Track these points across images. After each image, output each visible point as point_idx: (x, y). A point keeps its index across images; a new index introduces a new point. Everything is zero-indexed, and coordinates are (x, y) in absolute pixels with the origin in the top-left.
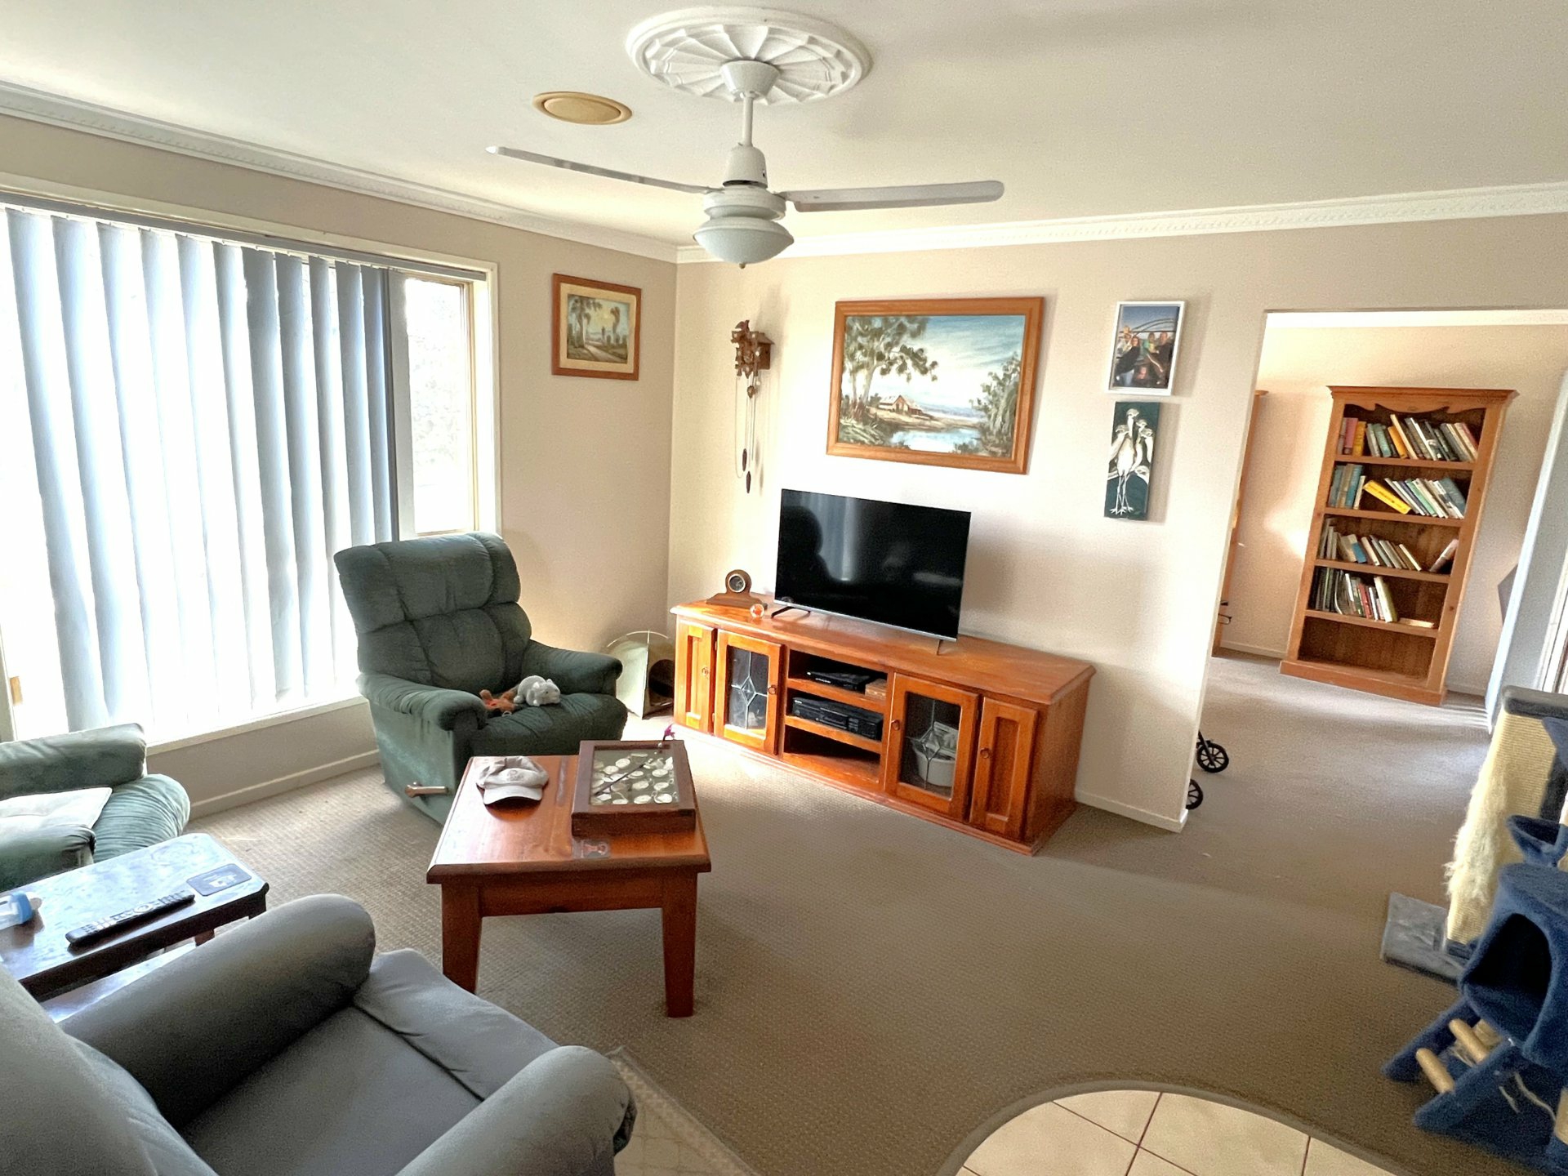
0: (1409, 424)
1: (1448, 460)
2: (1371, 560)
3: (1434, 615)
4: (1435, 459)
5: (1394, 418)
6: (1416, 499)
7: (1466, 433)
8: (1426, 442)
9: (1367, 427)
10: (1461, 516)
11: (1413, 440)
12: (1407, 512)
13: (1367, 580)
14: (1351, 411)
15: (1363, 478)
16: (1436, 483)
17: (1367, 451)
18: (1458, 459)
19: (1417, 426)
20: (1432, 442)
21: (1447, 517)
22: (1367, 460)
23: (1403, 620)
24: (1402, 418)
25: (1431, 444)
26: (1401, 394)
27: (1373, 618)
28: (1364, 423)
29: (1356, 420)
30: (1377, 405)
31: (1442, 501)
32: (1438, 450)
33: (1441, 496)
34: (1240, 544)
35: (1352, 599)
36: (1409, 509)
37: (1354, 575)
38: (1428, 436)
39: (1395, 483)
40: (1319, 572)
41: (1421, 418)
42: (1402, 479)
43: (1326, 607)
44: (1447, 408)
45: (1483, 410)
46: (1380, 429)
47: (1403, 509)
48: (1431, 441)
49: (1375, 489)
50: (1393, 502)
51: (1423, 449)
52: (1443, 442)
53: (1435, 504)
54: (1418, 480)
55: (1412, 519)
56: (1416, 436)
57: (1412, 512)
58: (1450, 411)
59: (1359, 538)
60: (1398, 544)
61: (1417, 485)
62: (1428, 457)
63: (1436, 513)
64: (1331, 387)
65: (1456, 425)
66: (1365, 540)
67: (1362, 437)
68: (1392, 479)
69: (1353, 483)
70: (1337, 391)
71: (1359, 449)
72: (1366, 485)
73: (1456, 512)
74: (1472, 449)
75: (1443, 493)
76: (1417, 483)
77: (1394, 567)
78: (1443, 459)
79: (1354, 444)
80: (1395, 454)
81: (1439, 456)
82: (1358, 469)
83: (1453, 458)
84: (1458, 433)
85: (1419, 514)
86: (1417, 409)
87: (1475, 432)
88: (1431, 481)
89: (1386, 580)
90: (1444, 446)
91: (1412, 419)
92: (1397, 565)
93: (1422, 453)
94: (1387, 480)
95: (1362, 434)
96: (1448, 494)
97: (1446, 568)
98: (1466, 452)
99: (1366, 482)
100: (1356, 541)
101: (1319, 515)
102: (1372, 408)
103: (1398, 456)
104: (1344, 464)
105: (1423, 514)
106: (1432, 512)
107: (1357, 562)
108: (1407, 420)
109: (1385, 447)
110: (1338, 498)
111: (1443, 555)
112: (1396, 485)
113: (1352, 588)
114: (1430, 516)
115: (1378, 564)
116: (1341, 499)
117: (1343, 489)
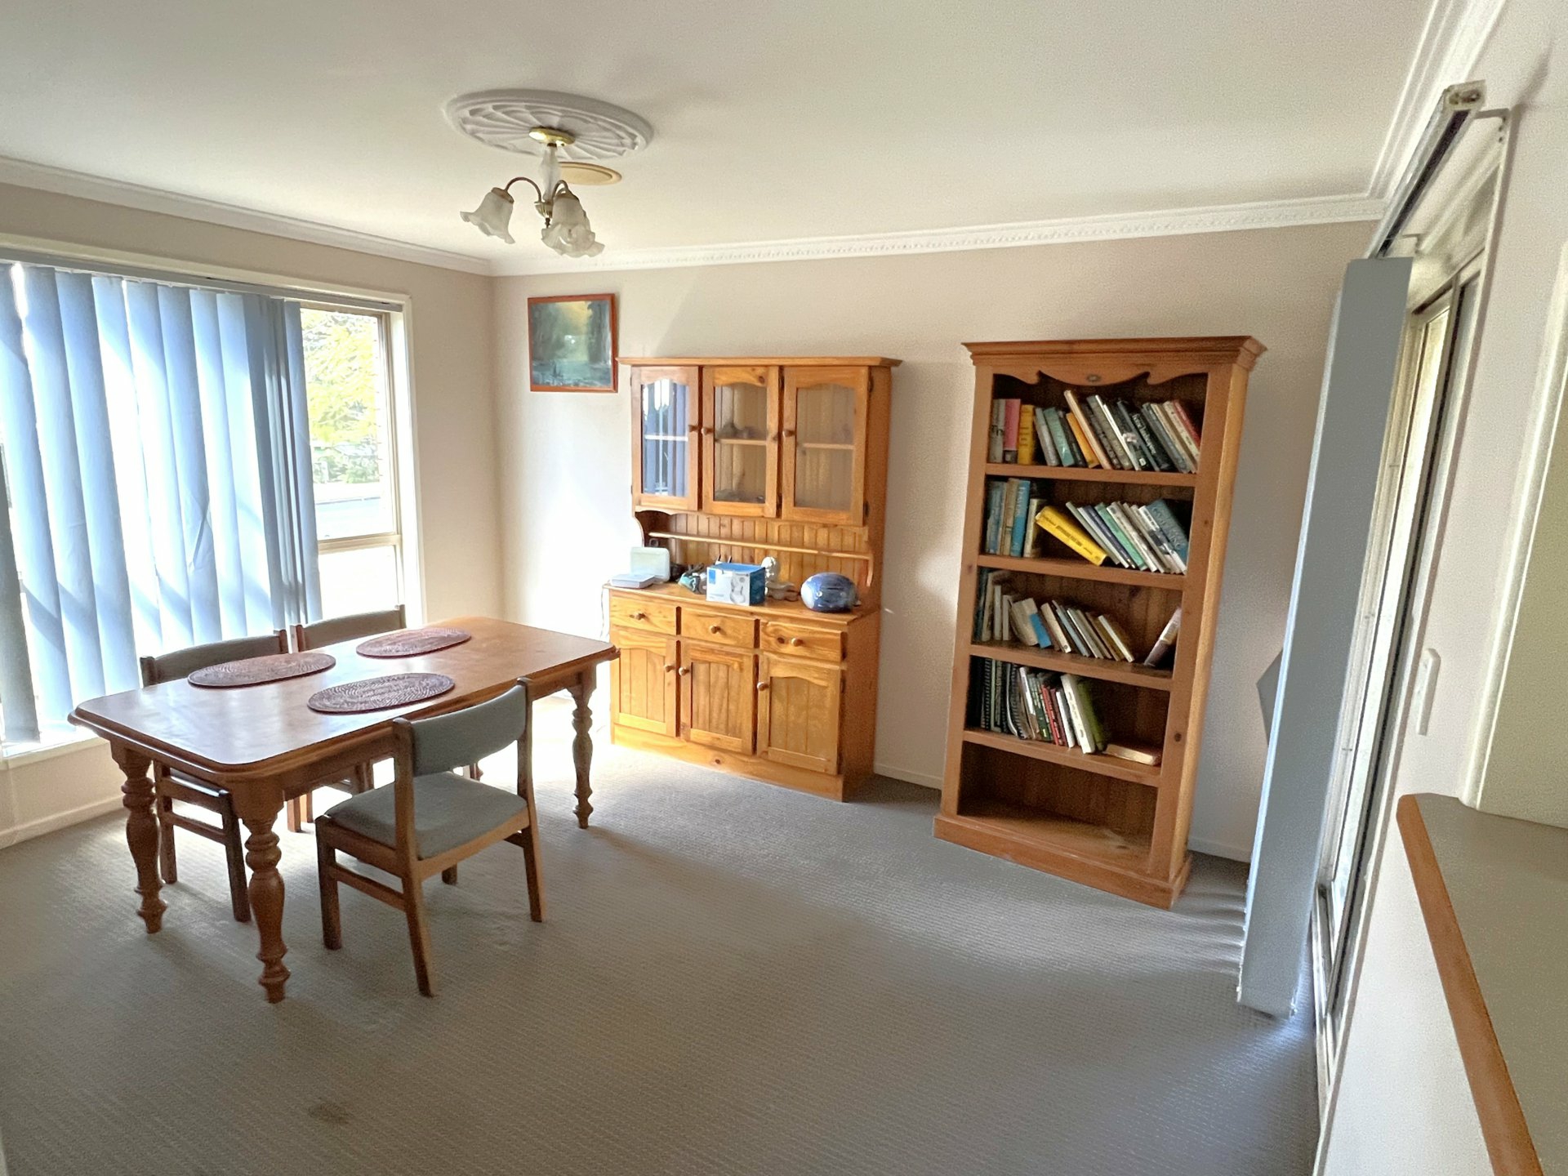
0: (1093, 405)
1: (1157, 468)
2: (1058, 643)
3: (1152, 744)
4: (1137, 468)
5: (1069, 396)
6: (1114, 540)
7: (1181, 418)
8: (1122, 438)
9: (1034, 414)
10: (1183, 568)
11: (1101, 435)
12: (1100, 562)
13: (1053, 681)
14: (1004, 387)
15: (1035, 502)
16: (1142, 510)
17: (1039, 457)
18: (1173, 468)
19: (1105, 408)
20: (1131, 437)
21: (1162, 571)
22: (1039, 472)
23: (1112, 749)
24: (1083, 396)
25: (1129, 440)
26: (1071, 353)
27: (1065, 744)
28: (1030, 407)
29: (1017, 402)
30: (1040, 374)
31: (1154, 542)
32: (1138, 450)
33: (1151, 533)
34: (887, 610)
35: (1032, 711)
36: (1103, 556)
37: (1033, 671)
38: (1124, 428)
39: (1081, 510)
40: (978, 668)
41: (1111, 394)
42: (1089, 504)
43: (996, 725)
44: (1146, 375)
45: (1204, 376)
46: (1054, 416)
47: (1096, 556)
48: (1130, 435)
49: (1054, 524)
50: (1079, 544)
51: (1118, 450)
52: (1146, 437)
53: (1143, 547)
54: (1113, 505)
55: (1111, 575)
56: (1105, 425)
57: (1108, 562)
58: (1151, 381)
59: (1039, 605)
60: (1095, 617)
61: (1113, 513)
62: (1126, 464)
63: (1145, 564)
64: (968, 345)
65: (1167, 406)
66: (1046, 608)
67: (1030, 430)
68: (1077, 505)
69: (1021, 513)
70: (980, 352)
71: (1026, 453)
72: (1037, 517)
73: (1177, 561)
74: (1193, 448)
75: (1154, 527)
76: (1112, 509)
77: (1092, 656)
78: (1148, 468)
79: (1018, 444)
80: (1080, 462)
81: (1143, 462)
82: (1024, 489)
83: (1165, 466)
84: (1169, 417)
85: (1121, 566)
86: (1099, 378)
87: (1195, 415)
88: (1134, 507)
89: (1081, 681)
90: (1149, 444)
91: (1097, 397)
92: (1097, 655)
93: (1117, 457)
94: (1069, 505)
95: (1029, 425)
96: (1161, 530)
97: (1166, 662)
98: (1182, 451)
99: (1039, 509)
100: (1034, 610)
101: (970, 567)
102: (1032, 379)
103: (1085, 465)
104: (1005, 479)
105: (1127, 566)
106: (1139, 563)
107: (1038, 646)
108: (1089, 399)
109: (1064, 449)
110: (1000, 537)
111: (1162, 638)
112: (1082, 514)
113: (1031, 694)
114: (1137, 568)
115: (1069, 650)
116: (1003, 539)
117: (1005, 523)
